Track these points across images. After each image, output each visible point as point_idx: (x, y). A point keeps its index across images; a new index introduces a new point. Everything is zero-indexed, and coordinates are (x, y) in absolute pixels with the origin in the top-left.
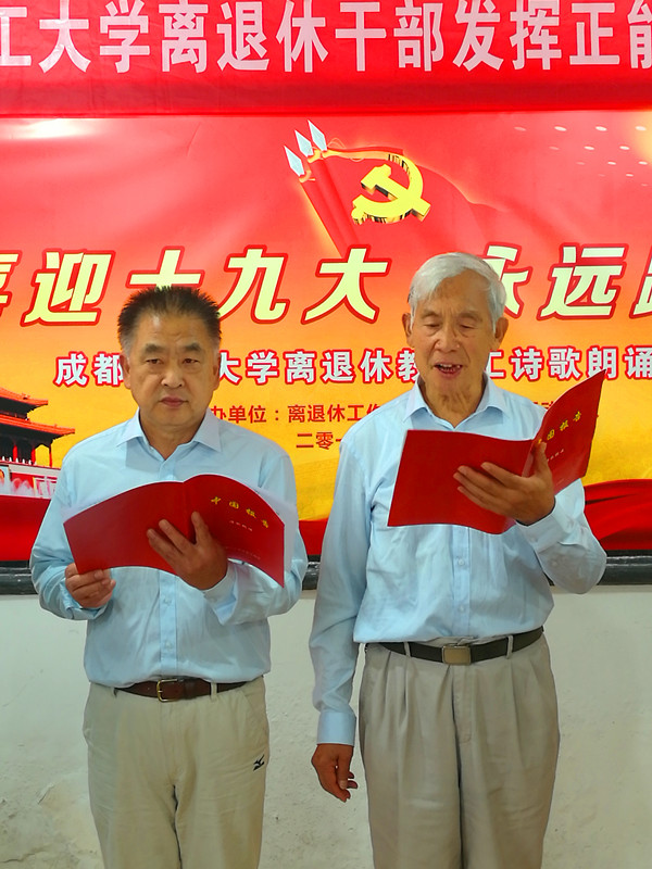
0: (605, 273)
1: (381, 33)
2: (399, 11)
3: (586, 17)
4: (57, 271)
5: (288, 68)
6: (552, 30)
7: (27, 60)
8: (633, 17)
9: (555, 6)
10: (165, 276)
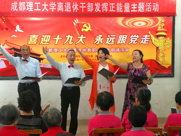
0: (113, 38)
1: (85, 7)
2: (88, 4)
3: (111, 5)
4: (44, 37)
5: (74, 11)
6: (107, 7)
7: (40, 10)
8: (117, 5)
9: (107, 3)
10: (58, 38)
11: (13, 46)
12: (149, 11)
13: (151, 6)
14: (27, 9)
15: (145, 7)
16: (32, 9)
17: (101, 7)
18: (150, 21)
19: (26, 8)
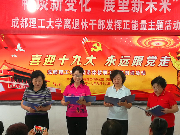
0: (127, 60)
1: (96, 24)
2: (98, 21)
3: (125, 22)
4: (48, 58)
5: (82, 29)
7: (45, 27)
8: (132, 23)
9: (121, 21)
10: (64, 59)
11: (12, 67)
12: (169, 29)
13: (171, 24)
14: (30, 26)
15: (164, 25)
16: (35, 27)
17: (114, 24)
18: (170, 41)
19: (29, 24)
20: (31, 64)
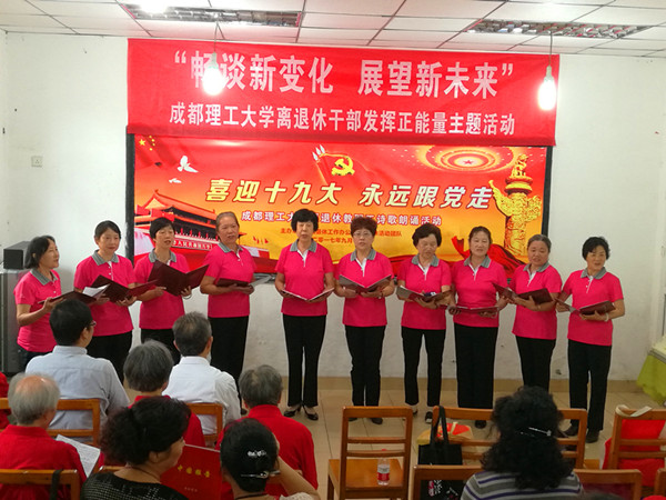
0: (405, 193)
1: (342, 119)
2: (348, 113)
3: (403, 117)
4: (243, 186)
5: (315, 129)
6: (393, 120)
7: (237, 123)
8: (417, 117)
9: (394, 113)
10: (276, 189)
11: (171, 204)
12: (492, 132)
13: (497, 121)
14: (207, 121)
15: (482, 123)
16: (218, 122)
17: (379, 120)
18: (493, 156)
19: (205, 117)
20: (209, 198)
